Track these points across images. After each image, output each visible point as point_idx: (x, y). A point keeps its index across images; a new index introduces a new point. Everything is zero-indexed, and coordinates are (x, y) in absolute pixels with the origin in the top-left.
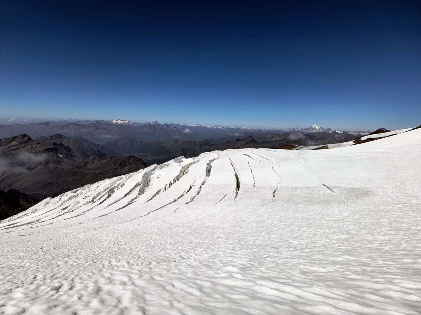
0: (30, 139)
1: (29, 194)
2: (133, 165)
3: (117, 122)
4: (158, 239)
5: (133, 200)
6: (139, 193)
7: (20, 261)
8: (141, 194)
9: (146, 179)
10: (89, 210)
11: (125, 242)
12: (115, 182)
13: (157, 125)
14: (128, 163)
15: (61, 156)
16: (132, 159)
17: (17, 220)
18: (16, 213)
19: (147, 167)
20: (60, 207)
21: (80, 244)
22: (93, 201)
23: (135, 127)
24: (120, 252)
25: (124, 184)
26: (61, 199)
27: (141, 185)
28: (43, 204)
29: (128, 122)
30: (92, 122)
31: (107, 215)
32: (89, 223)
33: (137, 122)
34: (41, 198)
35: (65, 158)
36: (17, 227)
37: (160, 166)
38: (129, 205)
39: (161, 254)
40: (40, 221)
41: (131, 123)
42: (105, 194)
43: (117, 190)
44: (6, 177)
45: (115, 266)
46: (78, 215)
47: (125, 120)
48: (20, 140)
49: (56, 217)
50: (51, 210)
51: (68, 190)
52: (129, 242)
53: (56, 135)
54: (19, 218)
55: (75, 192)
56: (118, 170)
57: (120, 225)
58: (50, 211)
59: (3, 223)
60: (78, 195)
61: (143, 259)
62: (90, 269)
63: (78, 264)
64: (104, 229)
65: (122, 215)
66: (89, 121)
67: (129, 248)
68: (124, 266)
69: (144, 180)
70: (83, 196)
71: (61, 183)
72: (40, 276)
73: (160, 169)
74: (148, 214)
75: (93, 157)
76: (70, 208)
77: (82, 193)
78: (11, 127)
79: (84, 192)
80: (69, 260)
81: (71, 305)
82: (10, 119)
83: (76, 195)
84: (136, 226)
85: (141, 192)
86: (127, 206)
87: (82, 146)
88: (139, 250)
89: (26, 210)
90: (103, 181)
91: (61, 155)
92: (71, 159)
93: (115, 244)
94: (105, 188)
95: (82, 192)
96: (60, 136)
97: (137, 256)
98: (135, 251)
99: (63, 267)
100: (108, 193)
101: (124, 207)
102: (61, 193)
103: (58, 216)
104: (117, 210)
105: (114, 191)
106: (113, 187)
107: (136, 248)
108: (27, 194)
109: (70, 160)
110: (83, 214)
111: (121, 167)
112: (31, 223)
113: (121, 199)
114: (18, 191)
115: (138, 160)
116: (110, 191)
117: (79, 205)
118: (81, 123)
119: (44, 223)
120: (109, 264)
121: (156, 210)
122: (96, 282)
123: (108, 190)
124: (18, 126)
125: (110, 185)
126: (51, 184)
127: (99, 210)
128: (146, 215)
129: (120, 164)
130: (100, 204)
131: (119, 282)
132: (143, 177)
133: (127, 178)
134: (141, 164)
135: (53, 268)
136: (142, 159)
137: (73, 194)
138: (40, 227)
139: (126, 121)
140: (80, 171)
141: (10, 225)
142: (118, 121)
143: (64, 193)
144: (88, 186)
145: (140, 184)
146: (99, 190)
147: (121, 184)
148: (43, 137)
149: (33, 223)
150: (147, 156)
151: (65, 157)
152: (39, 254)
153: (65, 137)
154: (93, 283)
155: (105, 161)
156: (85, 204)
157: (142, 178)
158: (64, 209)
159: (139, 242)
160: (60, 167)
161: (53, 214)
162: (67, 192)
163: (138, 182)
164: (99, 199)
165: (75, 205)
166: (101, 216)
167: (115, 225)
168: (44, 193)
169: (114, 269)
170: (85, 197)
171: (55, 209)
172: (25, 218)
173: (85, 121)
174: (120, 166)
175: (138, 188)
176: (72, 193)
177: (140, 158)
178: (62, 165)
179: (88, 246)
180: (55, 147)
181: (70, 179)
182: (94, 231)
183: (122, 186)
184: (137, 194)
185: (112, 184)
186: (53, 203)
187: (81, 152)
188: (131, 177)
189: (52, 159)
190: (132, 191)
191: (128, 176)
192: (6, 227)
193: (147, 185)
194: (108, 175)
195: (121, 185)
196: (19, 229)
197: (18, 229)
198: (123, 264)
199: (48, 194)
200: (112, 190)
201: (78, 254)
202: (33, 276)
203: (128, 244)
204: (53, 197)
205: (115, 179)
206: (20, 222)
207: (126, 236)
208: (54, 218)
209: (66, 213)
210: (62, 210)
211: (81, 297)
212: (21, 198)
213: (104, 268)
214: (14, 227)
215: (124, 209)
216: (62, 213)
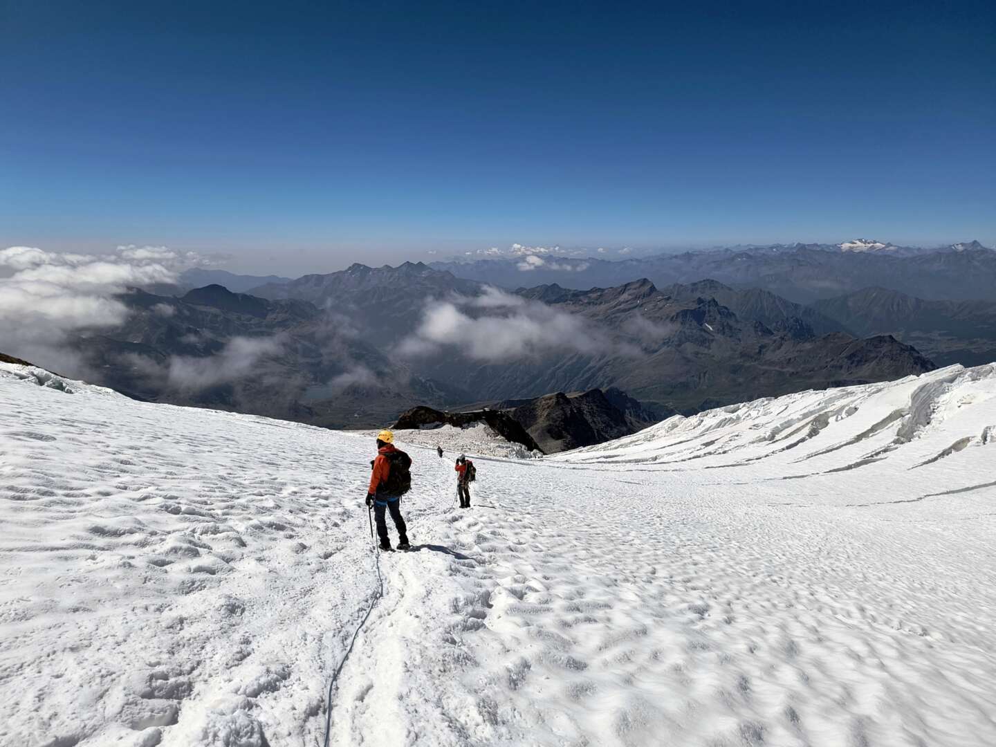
0: (653, 289)
1: (643, 403)
2: (887, 362)
3: (853, 248)
4: (945, 573)
5: (877, 454)
6: (896, 437)
7: (624, 531)
8: (902, 443)
9: (922, 403)
10: (760, 458)
11: (848, 557)
12: (831, 400)
13: (978, 251)
14: (872, 355)
15: (711, 329)
16: (886, 345)
17: (618, 449)
18: (618, 437)
19: (928, 370)
20: (698, 440)
21: (738, 530)
22: (772, 438)
23: (904, 260)
24: (836, 575)
25: (856, 409)
26: (702, 421)
27: (907, 416)
28: (666, 425)
29: (884, 246)
30: (787, 248)
31: (805, 478)
32: (759, 487)
33: (911, 247)
34: (663, 414)
35: (718, 333)
36: (618, 464)
37: (972, 371)
38: (865, 466)
39: (959, 619)
40: (658, 461)
41: (892, 248)
42: (803, 427)
43: (837, 421)
44: (607, 364)
45: (825, 606)
46: (735, 463)
47: (877, 240)
48: (634, 291)
49: (690, 459)
50: (681, 442)
51: (718, 405)
52: (856, 557)
53: (704, 281)
54: (621, 446)
55: (733, 412)
56: (842, 371)
57: (835, 509)
58: (678, 443)
59: (595, 450)
60: (738, 418)
61: (903, 615)
62: (766, 593)
63: (737, 573)
64: (793, 509)
65: (842, 487)
66: (781, 246)
67: (860, 572)
68: (849, 615)
69: (916, 405)
70: (750, 423)
71: (705, 387)
72: (662, 573)
73: (973, 380)
74: (921, 498)
75: (781, 334)
76: (721, 446)
77: (748, 416)
78: (624, 263)
79: (754, 413)
80: (716, 557)
81: (734, 657)
82: (623, 248)
83: (734, 418)
84: (880, 522)
85: (905, 436)
86: (858, 465)
87: (757, 307)
88: (891, 588)
89: (635, 433)
90: (801, 396)
91: (710, 325)
92: (730, 337)
93: (822, 554)
94: (805, 411)
95: (748, 413)
96: (711, 284)
97: (886, 600)
98: (874, 585)
99: (705, 568)
100: (810, 425)
101: (849, 467)
102: (704, 410)
103: (694, 458)
104: (830, 471)
105: (827, 424)
106: (826, 413)
107: (880, 579)
108: (638, 401)
109: (728, 338)
110: (746, 465)
111: (852, 363)
112: (643, 460)
113: (845, 445)
114: (624, 394)
115: (902, 349)
116: (815, 420)
117: (739, 442)
118: (763, 251)
119: (665, 467)
120: (811, 597)
121: (948, 493)
122: (783, 627)
123: (811, 418)
124: (634, 263)
125: (818, 407)
126: (685, 386)
127: (783, 463)
128: (914, 501)
129: (851, 357)
130: (789, 447)
131: (841, 649)
132: (915, 397)
133: (867, 394)
134: (912, 361)
135: (685, 564)
136: (916, 348)
137: (729, 416)
138: (657, 473)
139: (878, 244)
140: (747, 364)
141: (607, 457)
142: (855, 243)
143: (709, 411)
144: (763, 402)
145: (903, 414)
146: (789, 416)
147: (847, 408)
148: (677, 284)
149: (645, 463)
150: (934, 340)
151: (718, 331)
152: (655, 526)
153: (723, 287)
154: (777, 626)
155: (809, 344)
156: (753, 443)
157: (910, 400)
158: (707, 444)
159: (886, 566)
160: (706, 351)
161: (685, 452)
162: (715, 409)
163: (897, 408)
164: (786, 437)
165: (731, 440)
166: (790, 478)
167: (823, 506)
168: (670, 405)
169: (823, 611)
170: (754, 425)
171: (688, 441)
172: (632, 449)
173: (772, 248)
174: (849, 362)
175: (897, 424)
176: (726, 411)
177: (909, 344)
178: (710, 349)
179: (756, 540)
180: (700, 308)
181: (724, 380)
182: (770, 508)
183: (849, 413)
184: (892, 440)
185: (823, 405)
186: (686, 428)
187: (755, 322)
188: (879, 394)
189: (692, 333)
190: (876, 431)
191: (869, 390)
192: (599, 460)
193: (923, 420)
194: (815, 380)
195: (848, 410)
196: (621, 467)
197: (618, 468)
198: (847, 608)
199: (676, 408)
200: (822, 419)
201: (733, 551)
202: (650, 569)
203: (854, 562)
204: (687, 414)
205: (832, 392)
206: (622, 456)
207: (852, 540)
208: (684, 460)
209: (710, 453)
210: (702, 445)
211: (754, 649)
212: (628, 409)
213: (800, 603)
214: (613, 462)
215: (849, 471)
216: (701, 453)
